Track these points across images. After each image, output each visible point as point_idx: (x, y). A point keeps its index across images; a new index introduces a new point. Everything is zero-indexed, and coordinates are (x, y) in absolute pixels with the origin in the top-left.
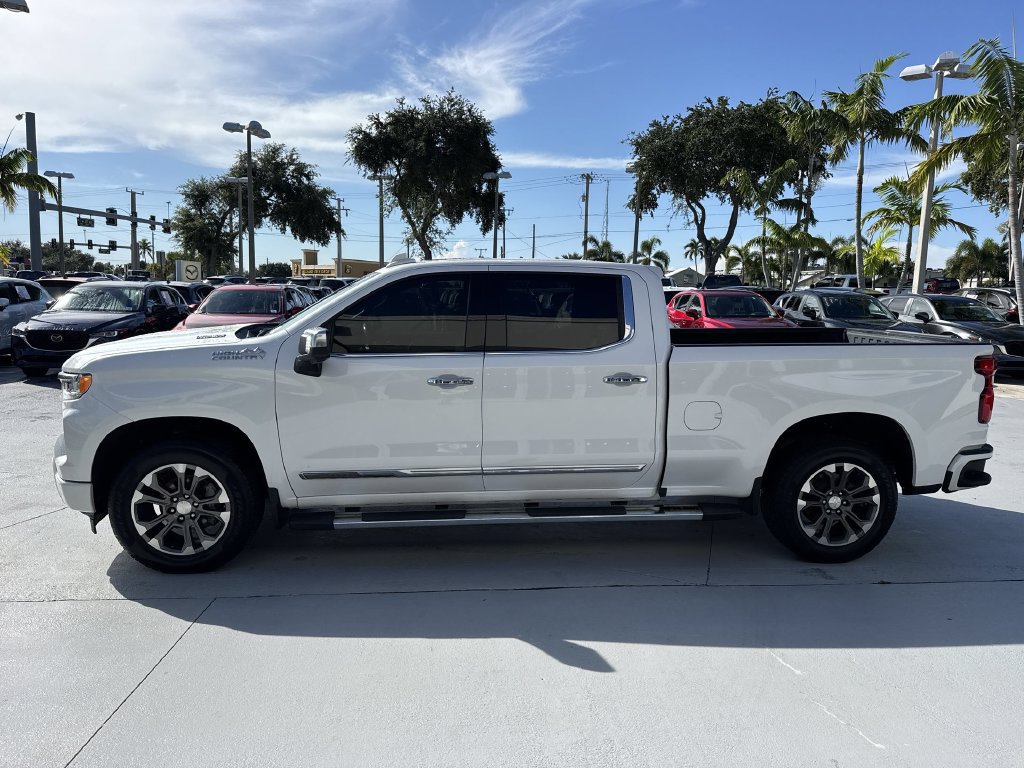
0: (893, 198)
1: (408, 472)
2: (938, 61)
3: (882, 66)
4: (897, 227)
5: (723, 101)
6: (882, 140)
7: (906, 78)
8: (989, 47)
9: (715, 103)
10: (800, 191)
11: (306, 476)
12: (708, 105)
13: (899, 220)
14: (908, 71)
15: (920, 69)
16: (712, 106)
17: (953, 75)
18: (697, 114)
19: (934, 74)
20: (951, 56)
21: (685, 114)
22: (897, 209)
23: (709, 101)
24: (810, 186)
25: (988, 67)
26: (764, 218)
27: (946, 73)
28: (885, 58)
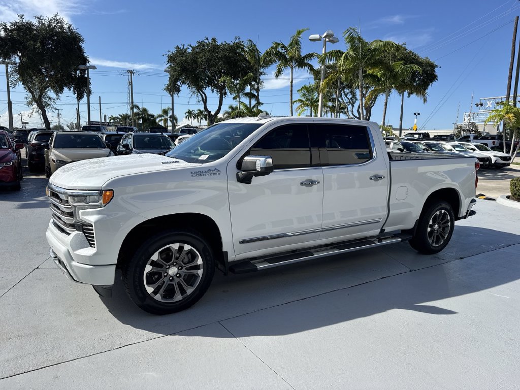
0: (304, 95)
1: (290, 234)
2: (325, 34)
3: (299, 33)
4: (306, 108)
5: (214, 40)
6: (299, 67)
7: (311, 40)
8: (352, 31)
9: (210, 41)
11: (242, 242)
12: (207, 41)
13: (307, 105)
14: (313, 36)
15: (317, 36)
17: (330, 41)
18: (202, 45)
19: (322, 40)
20: (331, 32)
21: (195, 44)
22: (306, 100)
23: (207, 39)
24: (258, 87)
25: (352, 39)
26: (239, 101)
27: (327, 40)
28: (300, 29)
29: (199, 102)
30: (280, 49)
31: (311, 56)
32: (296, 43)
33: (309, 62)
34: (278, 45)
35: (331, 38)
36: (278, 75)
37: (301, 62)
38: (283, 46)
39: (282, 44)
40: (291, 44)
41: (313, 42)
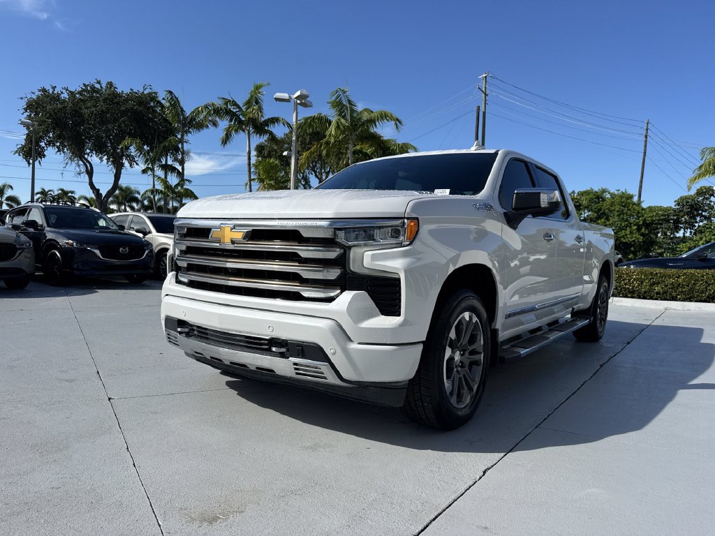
2: (298, 93)
5: (110, 84)
7: (277, 99)
8: (340, 93)
9: (104, 86)
10: (175, 159)
12: (97, 86)
14: (278, 95)
15: (286, 96)
16: (101, 87)
17: (302, 104)
18: (91, 92)
19: (293, 101)
20: (305, 92)
23: (99, 82)
24: (183, 158)
25: (338, 105)
26: (154, 176)
27: (298, 102)
28: (258, 83)
29: (79, 174)
30: (231, 108)
31: (274, 120)
32: (254, 101)
33: (271, 128)
34: (227, 102)
35: (303, 101)
36: (226, 143)
37: (260, 128)
38: (235, 104)
39: (233, 101)
40: (248, 103)
41: (278, 102)
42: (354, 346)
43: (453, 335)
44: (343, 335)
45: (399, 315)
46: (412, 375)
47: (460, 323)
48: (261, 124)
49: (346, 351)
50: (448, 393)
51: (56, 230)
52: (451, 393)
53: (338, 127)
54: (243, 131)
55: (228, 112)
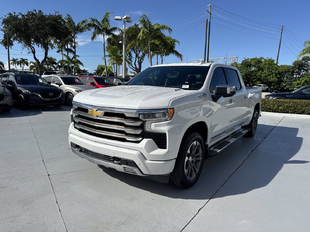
2: (125, 17)
5: (40, 11)
7: (116, 19)
8: (144, 17)
9: (37, 12)
10: (72, 46)
12: (35, 12)
14: (117, 17)
15: (120, 17)
18: (32, 15)
19: (123, 20)
20: (128, 16)
21: (25, 13)
23: (35, 11)
24: (75, 46)
25: (143, 21)
26: (62, 54)
27: (126, 20)
28: (107, 12)
29: (29, 53)
30: (95, 23)
31: (115, 29)
32: (106, 20)
33: (114, 32)
34: (93, 20)
35: (128, 20)
36: (93, 39)
37: (108, 32)
38: (97, 21)
39: (96, 20)
40: (103, 21)
42: (148, 162)
43: (189, 152)
44: (143, 157)
45: (166, 148)
46: (172, 171)
47: (192, 146)
48: (109, 30)
49: (144, 164)
50: (186, 175)
51: (21, 86)
52: (188, 175)
53: (143, 33)
54: (101, 34)
55: (94, 25)
